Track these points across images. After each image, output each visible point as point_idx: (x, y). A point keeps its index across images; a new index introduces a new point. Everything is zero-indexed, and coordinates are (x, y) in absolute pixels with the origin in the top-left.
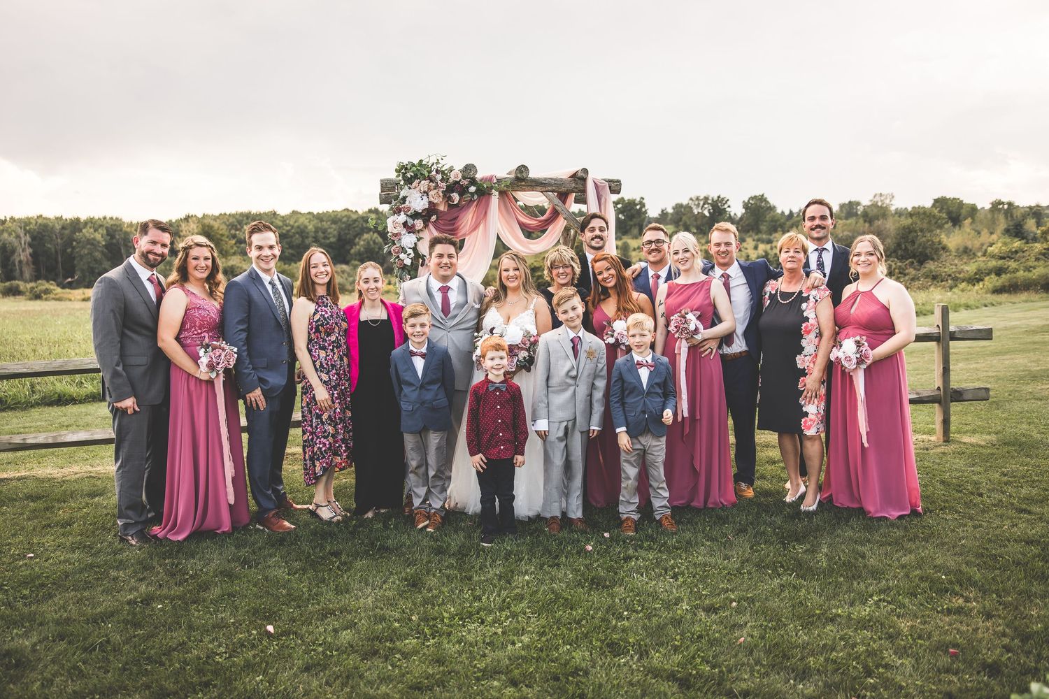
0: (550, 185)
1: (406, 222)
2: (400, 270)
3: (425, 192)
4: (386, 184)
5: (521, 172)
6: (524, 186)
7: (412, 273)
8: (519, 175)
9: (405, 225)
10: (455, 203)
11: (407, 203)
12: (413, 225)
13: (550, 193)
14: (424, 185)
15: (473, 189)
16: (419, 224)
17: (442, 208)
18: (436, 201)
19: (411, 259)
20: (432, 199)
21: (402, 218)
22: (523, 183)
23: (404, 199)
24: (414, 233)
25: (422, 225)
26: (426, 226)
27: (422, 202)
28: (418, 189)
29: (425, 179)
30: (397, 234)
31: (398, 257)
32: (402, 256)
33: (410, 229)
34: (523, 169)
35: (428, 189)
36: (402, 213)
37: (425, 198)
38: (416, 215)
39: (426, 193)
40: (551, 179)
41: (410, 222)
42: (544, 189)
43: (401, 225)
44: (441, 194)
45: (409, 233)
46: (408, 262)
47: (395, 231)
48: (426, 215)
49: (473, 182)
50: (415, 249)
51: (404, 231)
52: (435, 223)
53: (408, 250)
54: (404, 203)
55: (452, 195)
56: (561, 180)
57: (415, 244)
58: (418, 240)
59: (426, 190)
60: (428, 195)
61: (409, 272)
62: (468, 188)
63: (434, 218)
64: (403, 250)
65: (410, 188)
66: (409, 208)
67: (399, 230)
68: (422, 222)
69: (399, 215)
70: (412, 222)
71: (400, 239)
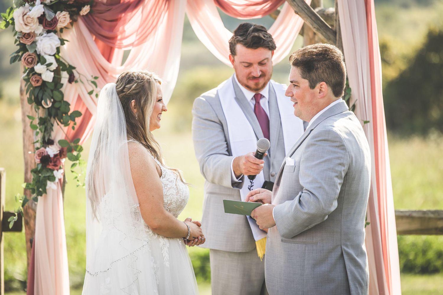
1: (44, 15)
2: (37, 91)
7: (56, 93)
9: (42, 19)
12: (55, 21)
19: (54, 72)
24: (55, 32)
25: (68, 20)
26: (73, 21)
30: (30, 34)
31: (32, 69)
32: (39, 68)
33: (49, 26)
36: (37, 2)
38: (59, 6)
41: (50, 15)
43: (36, 20)
45: (48, 32)
46: (48, 77)
47: (27, 31)
48: (74, 5)
50: (56, 56)
51: (40, 29)
52: (87, 17)
53: (47, 57)
57: (58, 49)
58: (62, 43)
61: (52, 91)
63: (86, 9)
64: (41, 60)
67: (32, 28)
68: (68, 16)
69: (33, 5)
70: (53, 15)
71: (34, 43)
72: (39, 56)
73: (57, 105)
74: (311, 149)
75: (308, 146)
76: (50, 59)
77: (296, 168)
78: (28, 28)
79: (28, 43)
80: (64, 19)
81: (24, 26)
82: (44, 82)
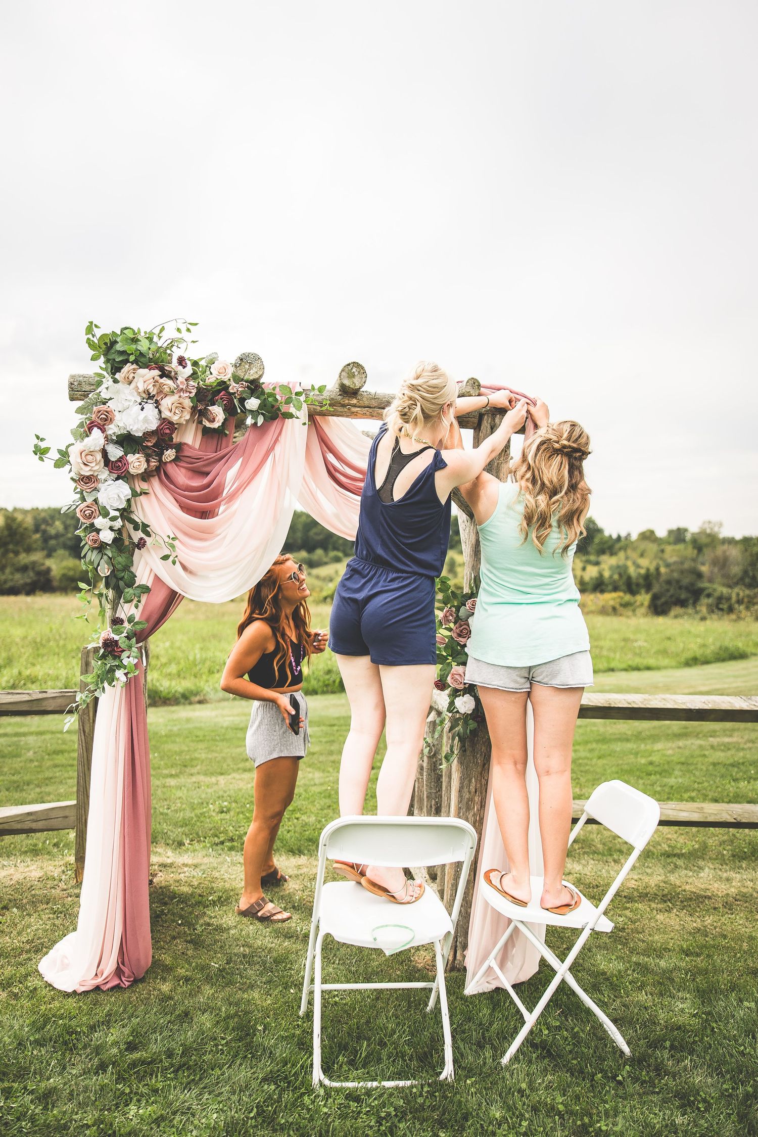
2: (95, 553)
3: (149, 395)
5: (351, 376)
6: (355, 406)
7: (118, 559)
8: (347, 382)
10: (216, 425)
12: (125, 464)
14: (146, 377)
15: (253, 403)
16: (137, 463)
17: (190, 438)
18: (175, 419)
19: (117, 530)
20: (166, 414)
22: (354, 401)
24: (126, 479)
25: (145, 465)
27: (143, 414)
28: (133, 385)
30: (88, 477)
31: (91, 525)
32: (99, 523)
33: (118, 471)
34: (354, 369)
35: (159, 391)
37: (150, 407)
38: (132, 444)
39: (153, 397)
44: (187, 405)
45: (116, 479)
46: (107, 537)
47: (86, 472)
48: (152, 446)
49: (255, 387)
50: (126, 511)
51: (105, 473)
52: (170, 463)
53: (111, 511)
55: (210, 408)
57: (128, 501)
58: (135, 494)
59: (153, 391)
60: (157, 402)
61: (111, 556)
62: (242, 401)
63: (169, 452)
64: (102, 512)
65: (117, 381)
67: (94, 469)
68: (143, 459)
71: (96, 490)
73: (119, 574)
76: (115, 514)
78: (88, 468)
79: (87, 488)
80: (139, 463)
81: (83, 466)
82: (104, 544)
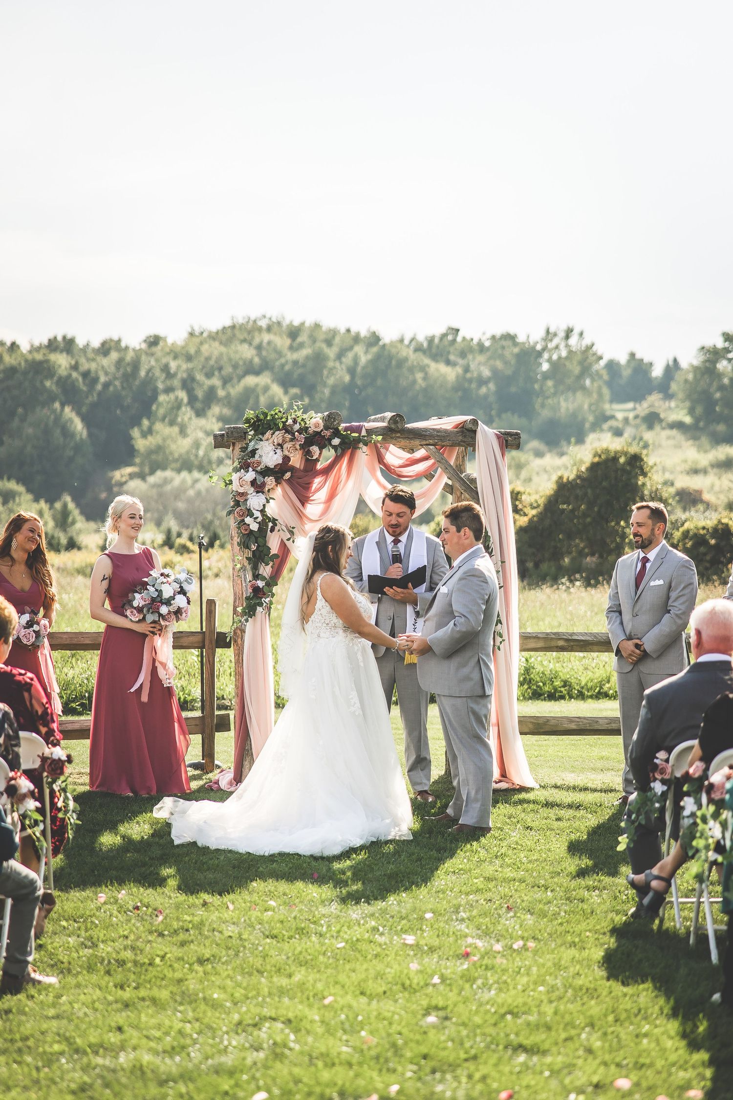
0: (431, 436)
1: (255, 479)
2: (244, 536)
3: (279, 445)
4: (232, 432)
5: (395, 422)
6: (398, 438)
7: (260, 540)
8: (393, 426)
9: (253, 483)
10: (314, 458)
11: (257, 456)
12: (264, 484)
13: (431, 447)
14: (278, 436)
15: (336, 441)
16: (270, 481)
17: (298, 463)
18: (291, 456)
19: (259, 523)
20: (286, 453)
21: (251, 475)
22: (398, 435)
23: (253, 452)
24: (263, 493)
25: (274, 483)
26: (278, 484)
27: (275, 457)
28: (271, 441)
29: (279, 429)
30: (242, 493)
31: (243, 520)
32: (248, 520)
33: (258, 487)
34: (397, 419)
35: (283, 441)
36: (250, 469)
37: (279, 451)
38: (267, 472)
39: (281, 446)
40: (434, 429)
41: (260, 479)
42: (424, 442)
43: (249, 483)
44: (298, 447)
45: (258, 492)
46: (254, 527)
47: (241, 490)
48: (278, 472)
49: (336, 433)
50: (263, 511)
51: (251, 490)
52: (289, 481)
53: (254, 512)
54: (253, 456)
55: (311, 448)
56: (446, 431)
57: (264, 506)
58: (268, 501)
59: (280, 442)
60: (282, 448)
61: (256, 538)
62: (330, 439)
63: (288, 475)
64: (250, 513)
65: (261, 440)
66: (259, 463)
67: (245, 488)
68: (274, 480)
69: (247, 472)
70: (262, 479)
71: (246, 500)
72: (249, 510)
73: (261, 549)
74: (463, 582)
75: (461, 579)
76: (257, 514)
77: (449, 595)
78: (242, 488)
79: (241, 500)
81: (240, 487)
82: (251, 531)
